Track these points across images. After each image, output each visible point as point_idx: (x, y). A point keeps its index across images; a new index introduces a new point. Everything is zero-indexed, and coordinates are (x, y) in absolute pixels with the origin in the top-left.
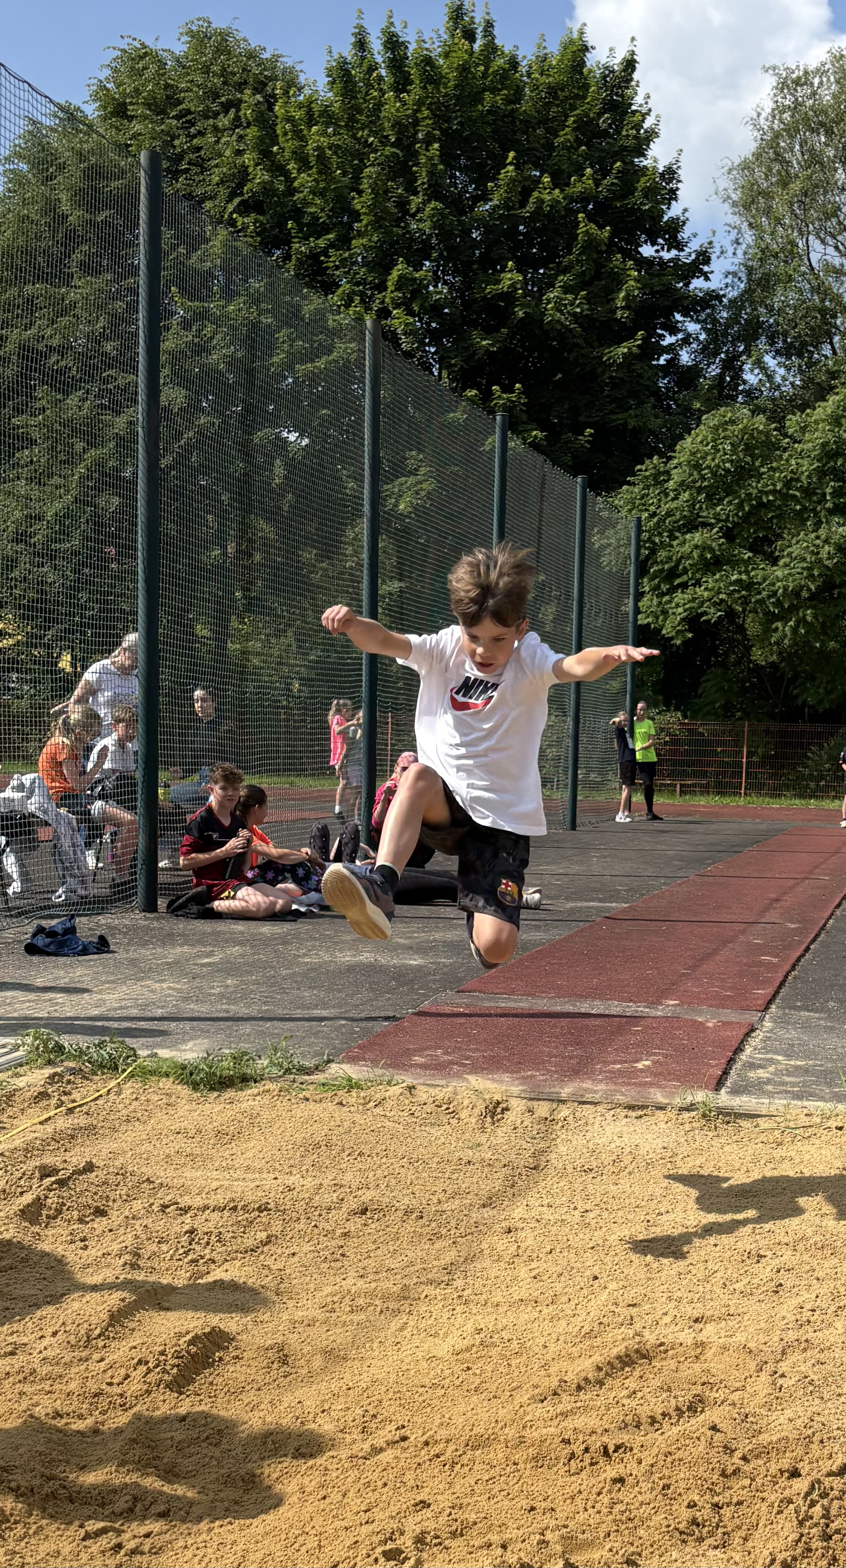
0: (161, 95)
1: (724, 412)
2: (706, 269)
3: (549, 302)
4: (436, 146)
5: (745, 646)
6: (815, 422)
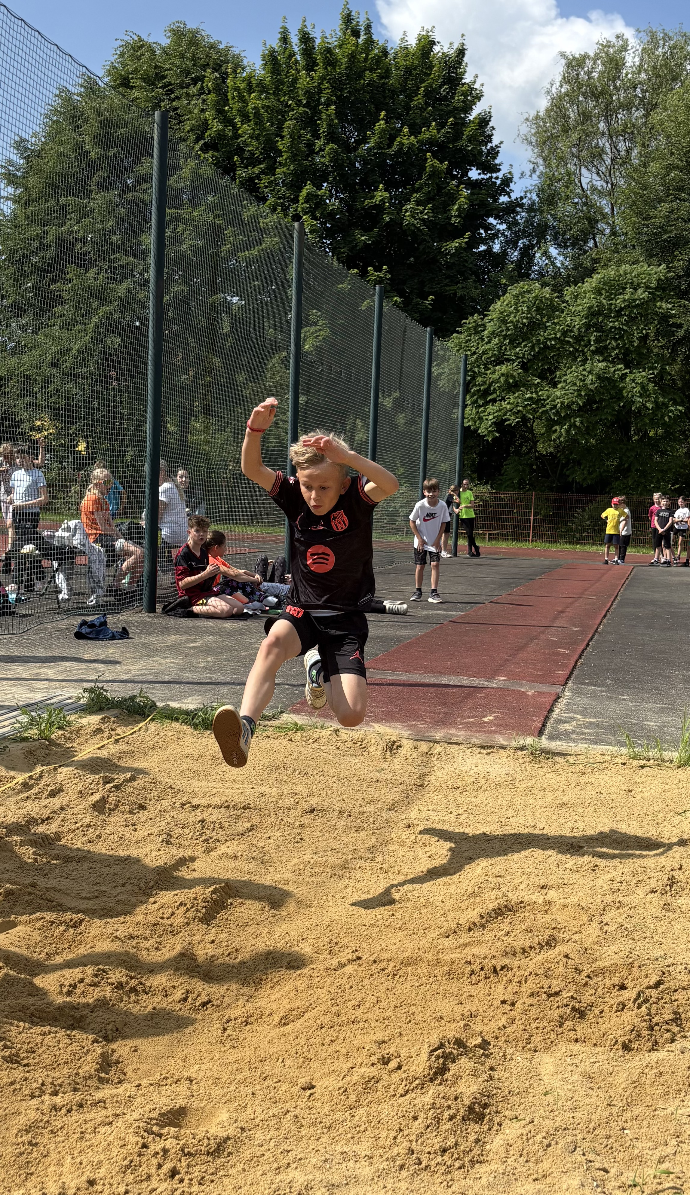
0: (152, 72)
1: (523, 285)
2: (509, 188)
3: (406, 211)
4: (333, 107)
5: (533, 442)
6: (585, 292)
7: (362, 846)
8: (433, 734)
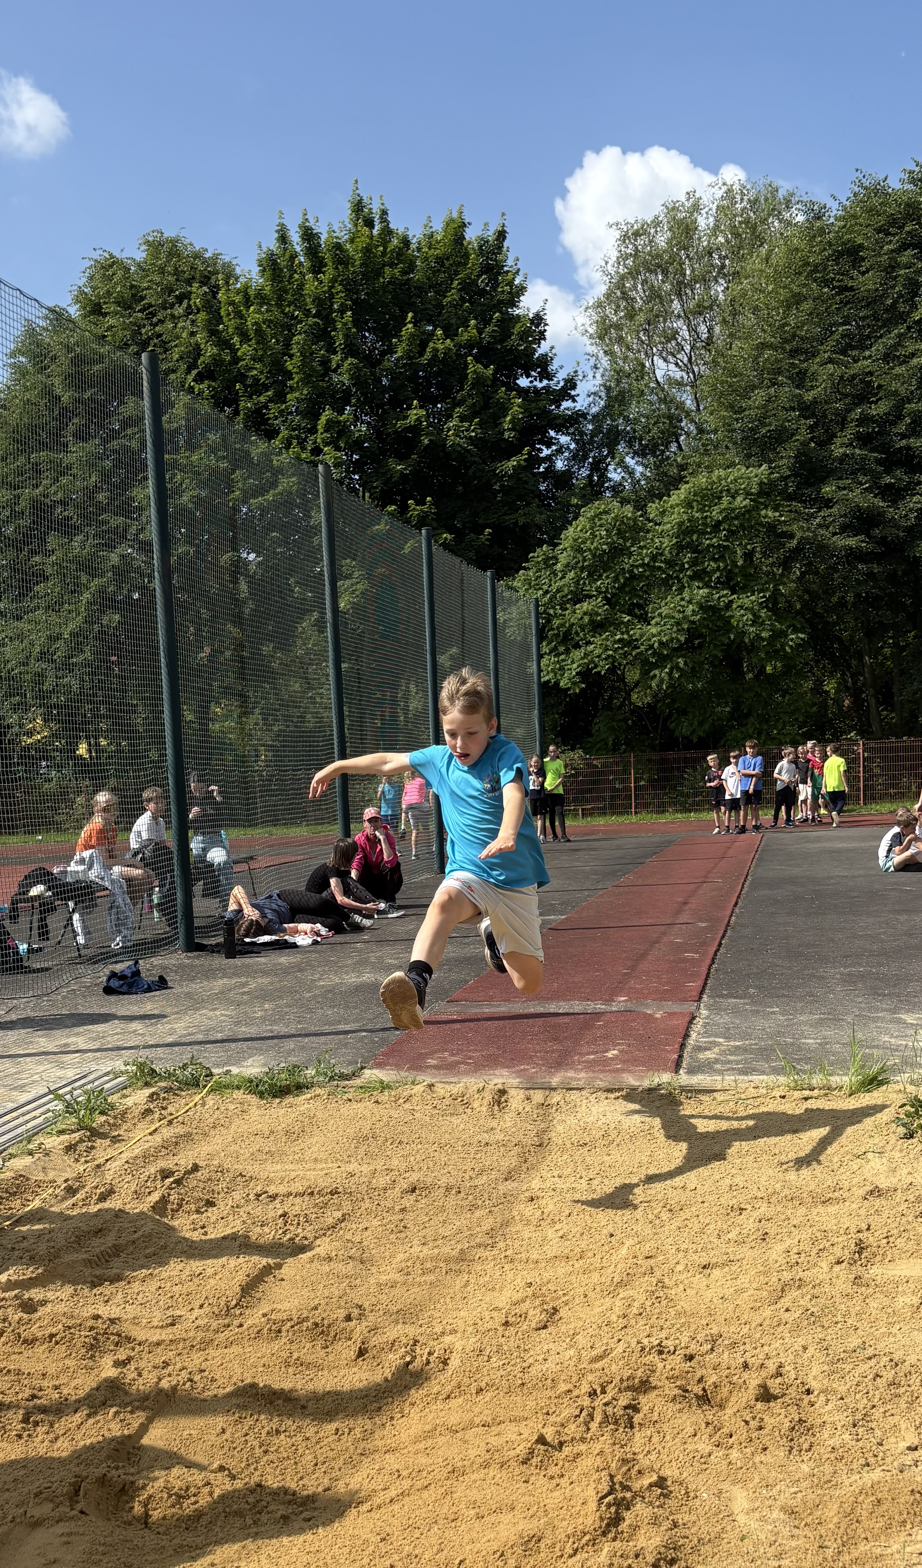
0: (127, 294)
1: (598, 506)
2: (573, 393)
3: (449, 430)
4: (349, 313)
5: (626, 692)
6: (672, 507)
7: (478, 1229)
8: (547, 1080)
